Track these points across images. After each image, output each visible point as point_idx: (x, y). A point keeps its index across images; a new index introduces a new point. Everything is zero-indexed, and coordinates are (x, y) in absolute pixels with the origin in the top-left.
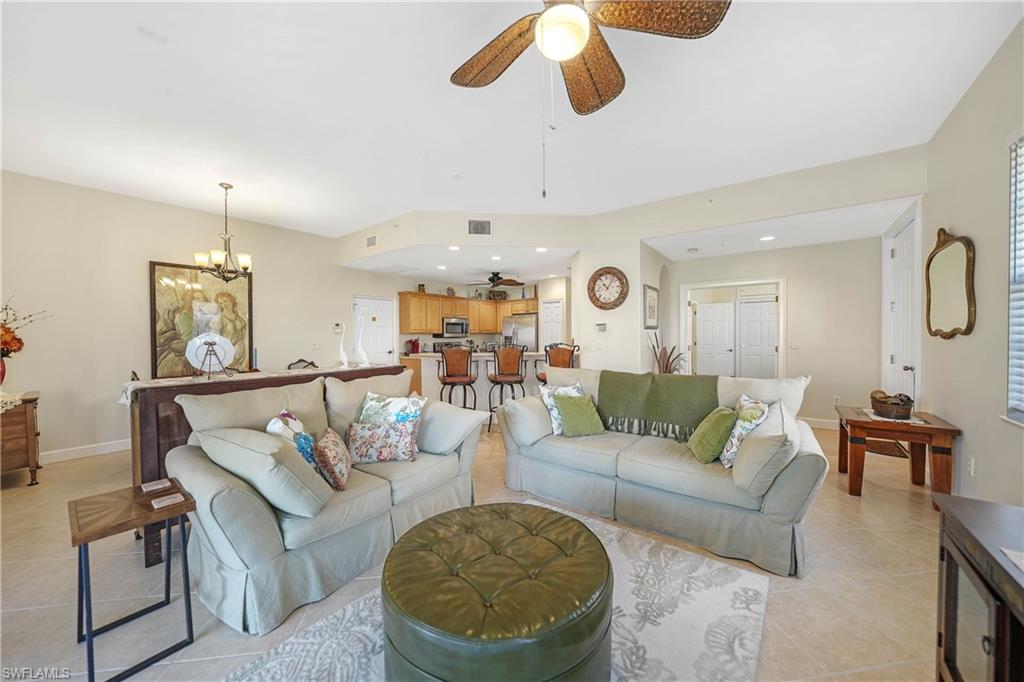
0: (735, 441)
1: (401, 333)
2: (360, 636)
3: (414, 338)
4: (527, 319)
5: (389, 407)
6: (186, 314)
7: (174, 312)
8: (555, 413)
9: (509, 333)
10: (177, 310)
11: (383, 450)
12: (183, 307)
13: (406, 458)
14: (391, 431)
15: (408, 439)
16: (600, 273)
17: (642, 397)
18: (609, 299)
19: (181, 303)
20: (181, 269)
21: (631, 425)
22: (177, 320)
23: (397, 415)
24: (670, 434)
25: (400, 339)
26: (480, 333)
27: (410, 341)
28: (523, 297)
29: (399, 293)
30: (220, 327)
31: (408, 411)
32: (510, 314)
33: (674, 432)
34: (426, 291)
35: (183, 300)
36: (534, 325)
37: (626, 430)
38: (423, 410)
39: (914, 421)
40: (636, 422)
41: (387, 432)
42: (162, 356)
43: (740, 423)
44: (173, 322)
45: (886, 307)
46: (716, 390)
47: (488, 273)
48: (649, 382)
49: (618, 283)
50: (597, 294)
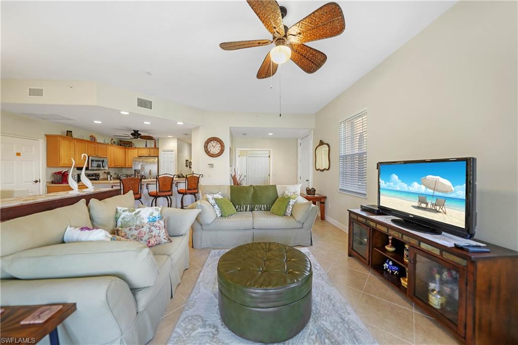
0: (290, 206)
1: (48, 166)
2: (200, 334)
3: (64, 170)
4: (152, 160)
5: (140, 214)
8: (216, 206)
9: (139, 167)
11: (150, 240)
13: (166, 241)
14: (153, 228)
15: (164, 231)
16: (211, 139)
17: (250, 195)
18: (215, 152)
21: (246, 208)
23: (149, 218)
24: (263, 209)
25: (47, 171)
26: (115, 167)
27: (60, 173)
28: (146, 146)
29: (47, 136)
31: (154, 215)
32: (137, 156)
33: (264, 208)
34: (74, 137)
36: (157, 163)
37: (244, 210)
38: (161, 213)
39: (316, 196)
40: (249, 206)
41: (150, 228)
43: (291, 200)
45: (299, 161)
46: (276, 190)
47: (131, 130)
48: (252, 190)
49: (219, 145)
50: (209, 150)
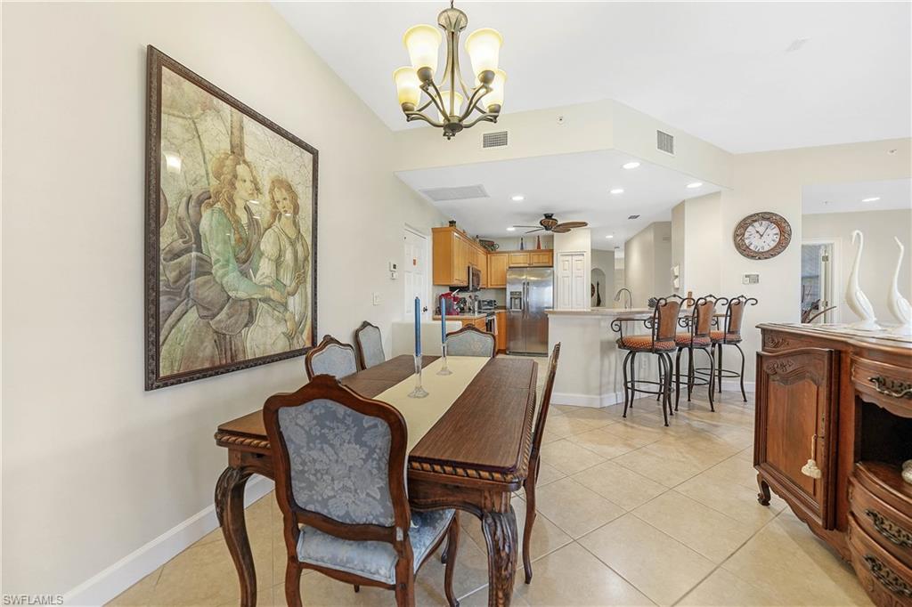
6: (221, 211)
7: (200, 203)
10: (205, 199)
12: (218, 193)
16: (754, 218)
18: (763, 248)
19: (214, 182)
20: (216, 100)
22: (204, 226)
28: (522, 248)
29: (433, 230)
30: (277, 254)
32: (507, 268)
35: (218, 176)
42: (170, 321)
44: (196, 226)
49: (777, 231)
50: (747, 243)
